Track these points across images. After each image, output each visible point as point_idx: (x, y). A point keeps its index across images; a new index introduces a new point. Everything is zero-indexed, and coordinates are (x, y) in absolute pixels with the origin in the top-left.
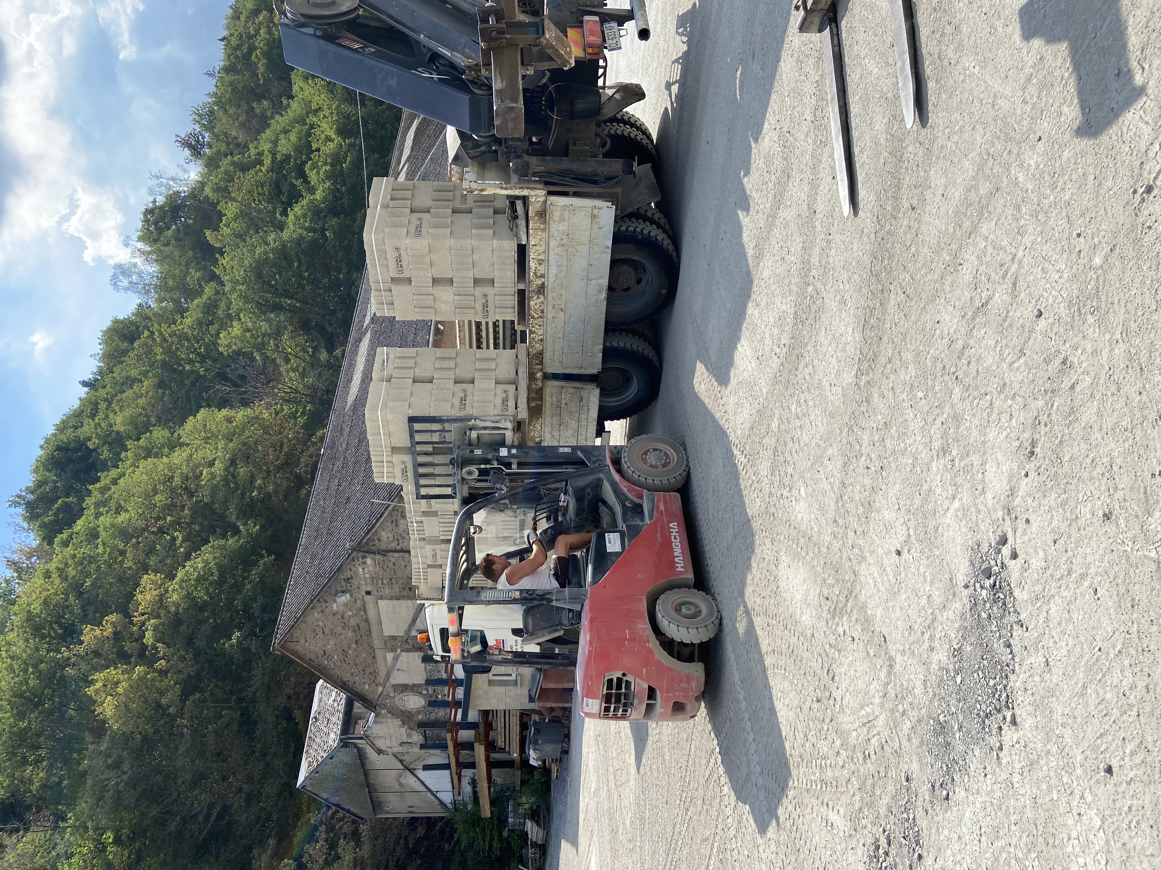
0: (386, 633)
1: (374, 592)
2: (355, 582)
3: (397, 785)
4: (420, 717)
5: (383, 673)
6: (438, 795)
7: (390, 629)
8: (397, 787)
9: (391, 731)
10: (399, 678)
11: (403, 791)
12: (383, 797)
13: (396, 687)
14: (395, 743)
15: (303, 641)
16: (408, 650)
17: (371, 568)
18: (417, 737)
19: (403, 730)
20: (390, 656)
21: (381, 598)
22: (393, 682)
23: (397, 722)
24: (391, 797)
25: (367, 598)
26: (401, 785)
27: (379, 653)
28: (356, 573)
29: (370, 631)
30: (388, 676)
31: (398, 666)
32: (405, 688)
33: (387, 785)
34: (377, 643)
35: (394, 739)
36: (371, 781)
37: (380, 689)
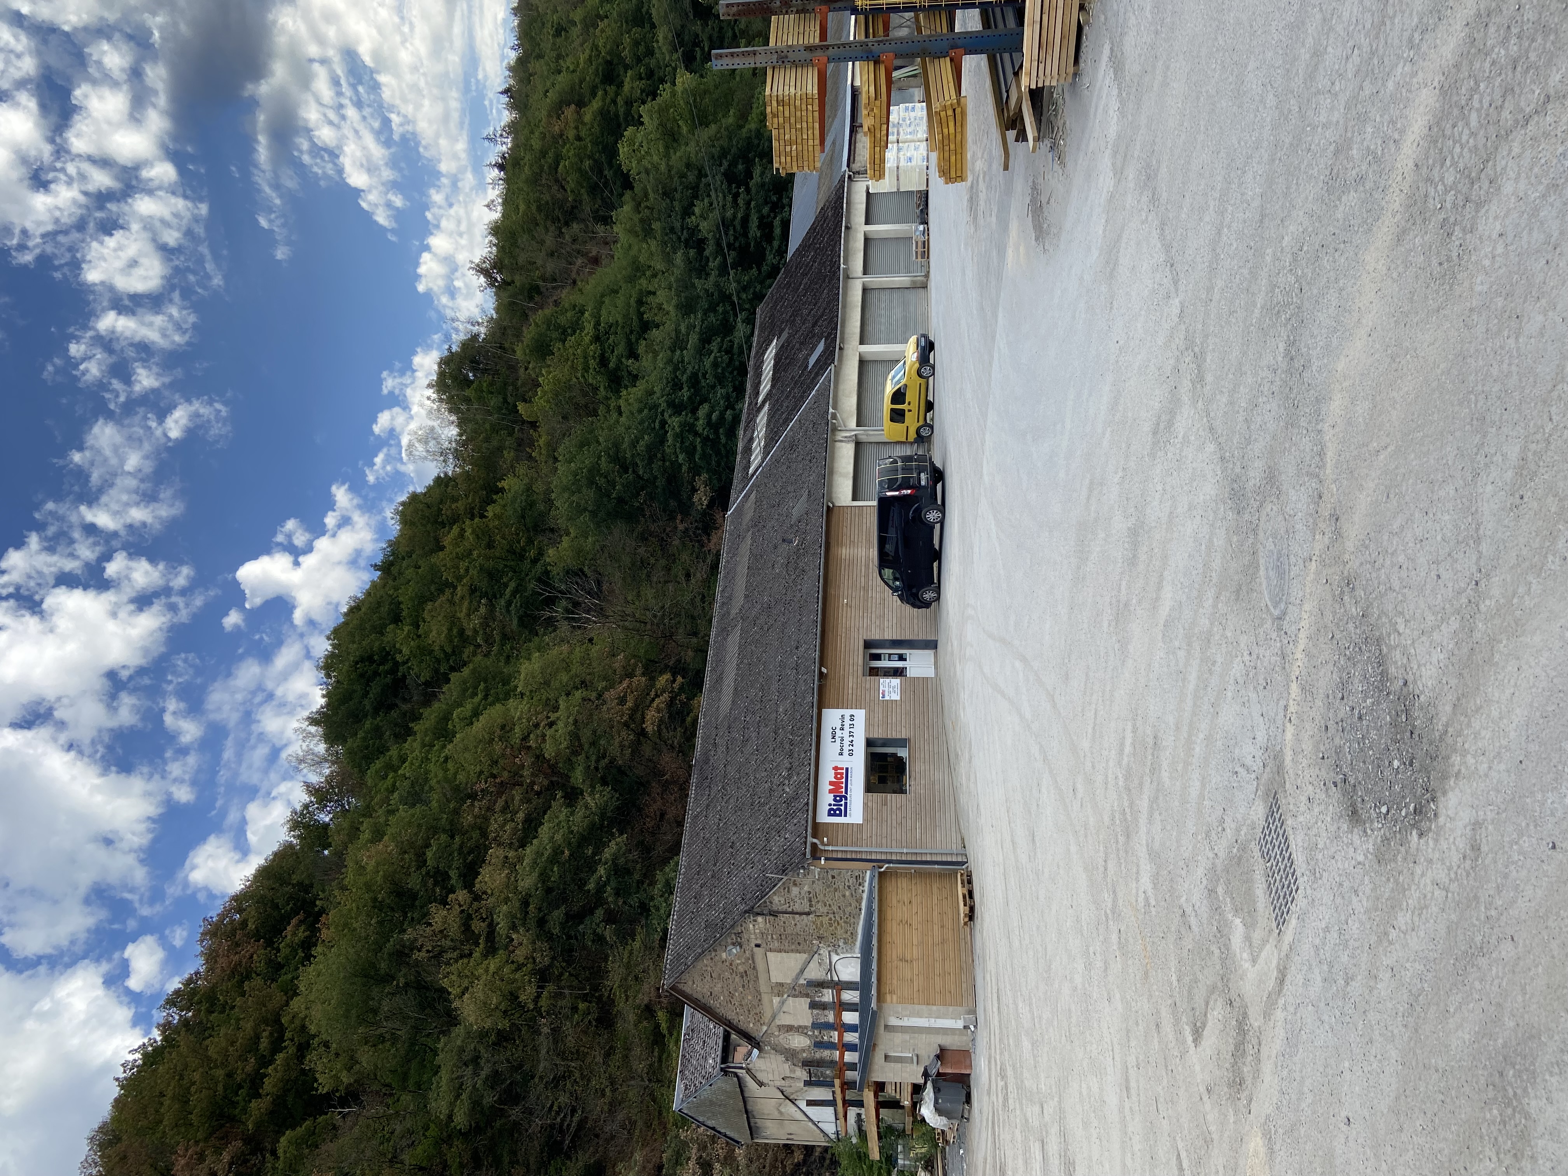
0: (773, 980)
1: (764, 945)
2: (745, 936)
3: (776, 1113)
4: (805, 1055)
5: (767, 1015)
6: (820, 1125)
7: (777, 977)
8: (776, 1115)
9: (774, 1066)
10: (785, 1020)
11: (782, 1120)
12: (760, 1122)
13: (780, 1027)
14: (778, 1077)
15: (690, 983)
16: (795, 996)
17: (761, 925)
18: (802, 1074)
19: (786, 1066)
20: (776, 1000)
21: (771, 950)
22: (778, 1022)
23: (781, 1058)
24: (769, 1123)
25: (756, 949)
26: (780, 1113)
27: (765, 998)
28: (747, 930)
29: (757, 977)
30: (774, 1017)
31: (784, 1009)
32: (790, 1028)
33: (766, 1112)
34: (763, 987)
35: (776, 1073)
36: (749, 1108)
37: (765, 1028)
